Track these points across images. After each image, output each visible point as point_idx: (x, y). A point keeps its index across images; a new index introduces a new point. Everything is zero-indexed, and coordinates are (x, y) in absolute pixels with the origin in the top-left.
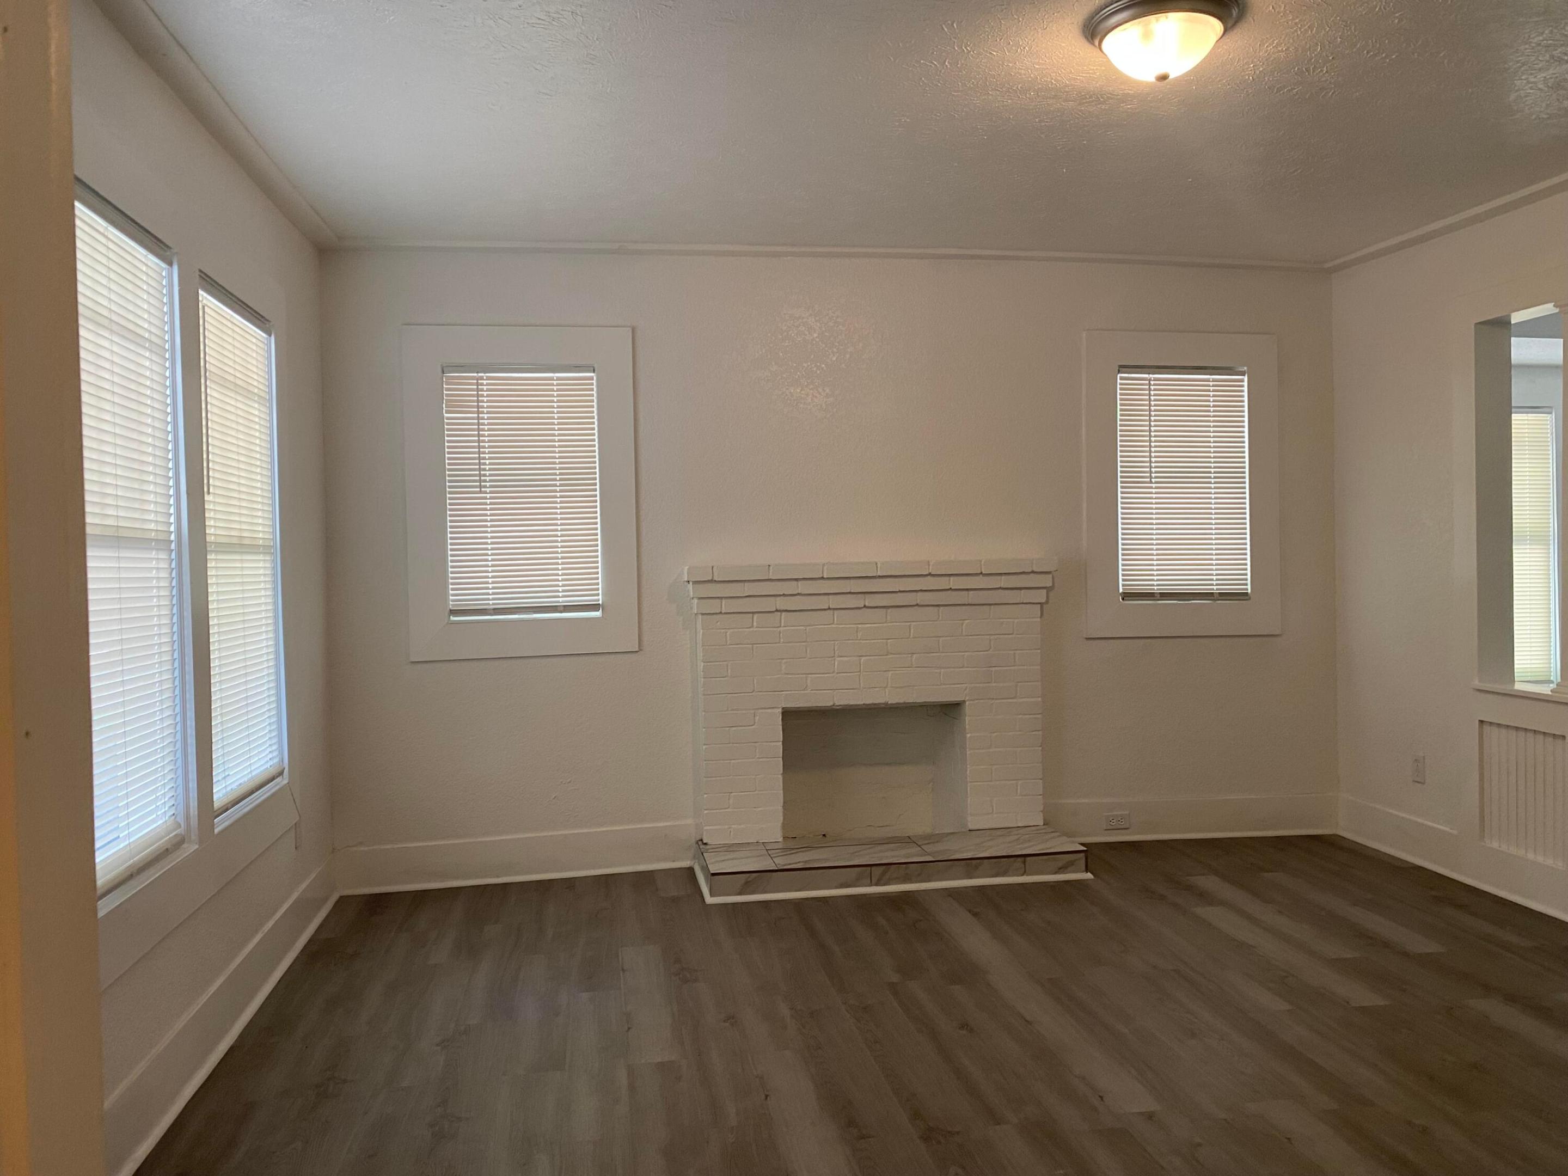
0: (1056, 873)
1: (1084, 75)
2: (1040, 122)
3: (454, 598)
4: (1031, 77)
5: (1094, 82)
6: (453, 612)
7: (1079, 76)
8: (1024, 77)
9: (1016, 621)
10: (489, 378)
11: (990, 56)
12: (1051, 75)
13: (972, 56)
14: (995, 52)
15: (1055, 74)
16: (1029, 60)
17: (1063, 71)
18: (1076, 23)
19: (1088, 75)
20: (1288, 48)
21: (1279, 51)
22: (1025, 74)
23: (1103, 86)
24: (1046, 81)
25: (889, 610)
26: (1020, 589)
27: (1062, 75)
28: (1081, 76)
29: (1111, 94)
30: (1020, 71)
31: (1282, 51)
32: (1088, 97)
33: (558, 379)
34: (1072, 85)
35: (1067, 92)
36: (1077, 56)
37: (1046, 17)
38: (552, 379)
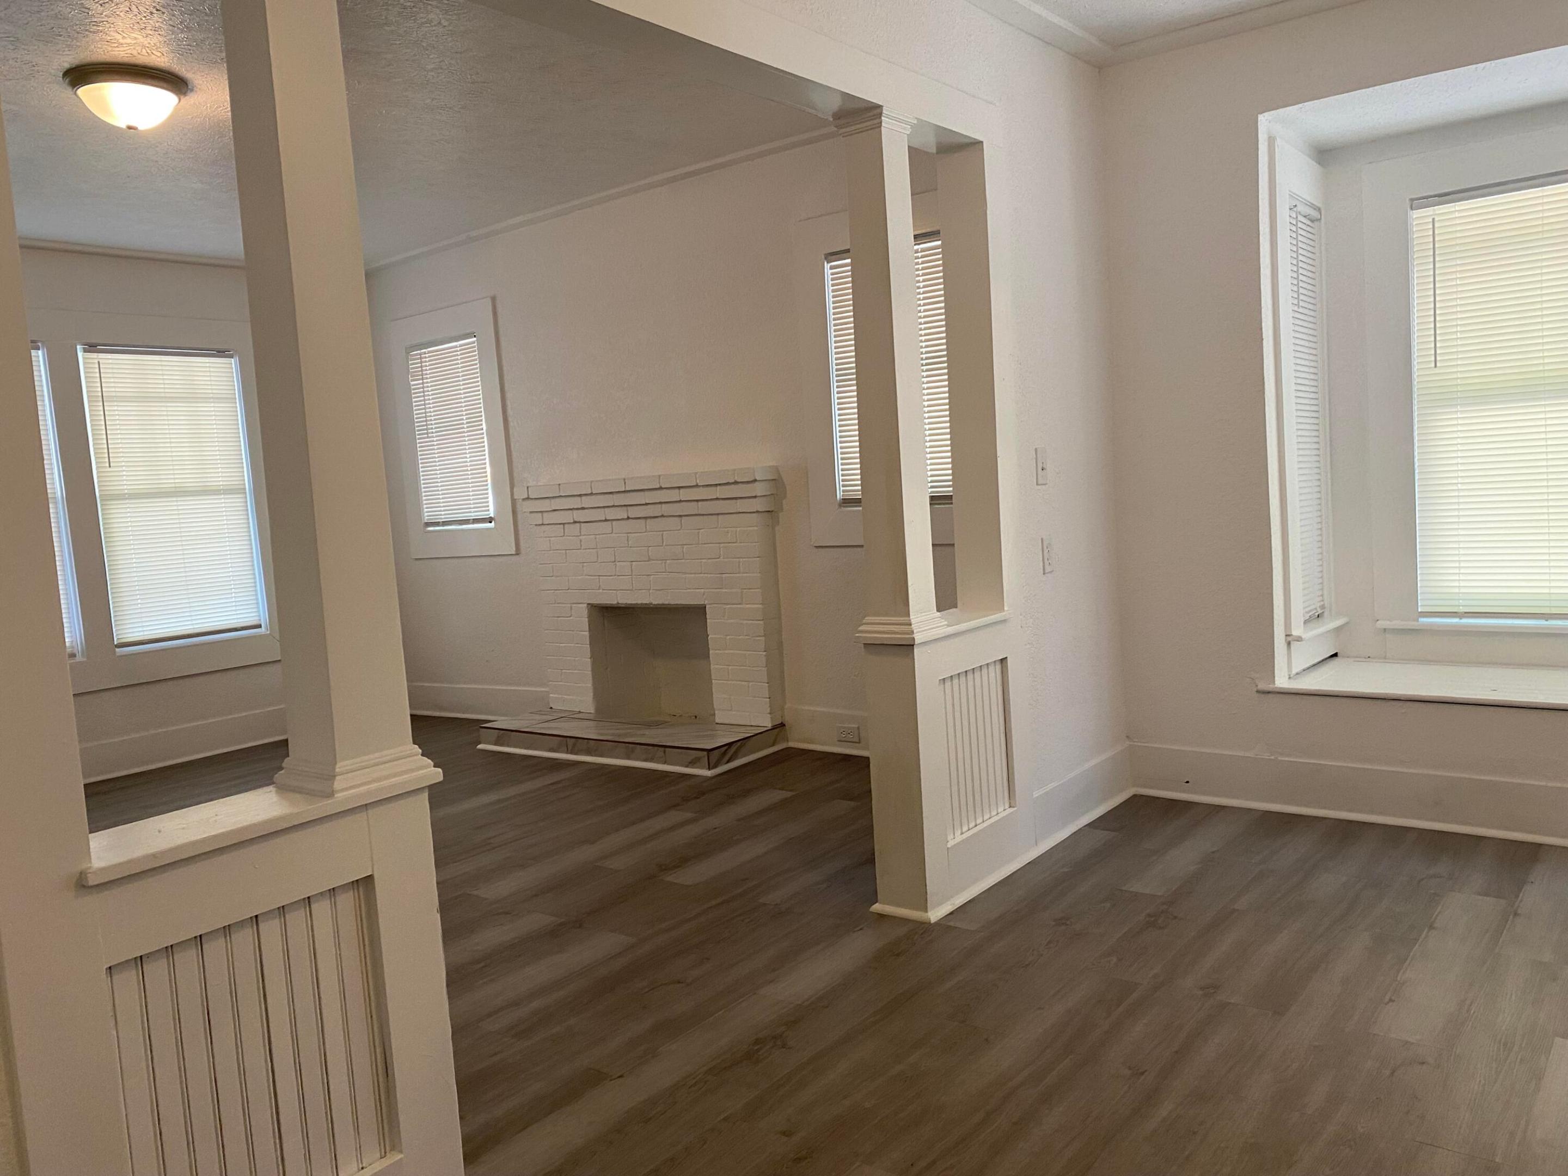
0: (687, 766)
3: (427, 516)
6: (428, 524)
9: (738, 529)
10: (429, 352)
25: (648, 521)
26: (736, 498)
33: (461, 346)
38: (456, 347)
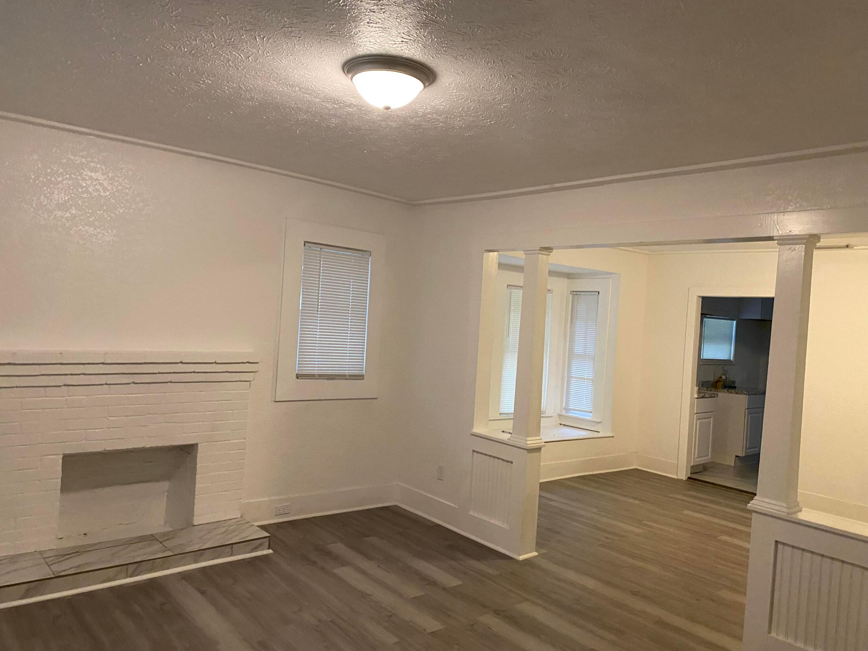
1: (332, 88)
2: (295, 104)
4: (300, 80)
5: (336, 93)
7: (329, 87)
8: (296, 79)
11: (280, 62)
12: (312, 82)
13: (268, 59)
14: (284, 61)
15: (315, 83)
16: (303, 71)
17: (321, 82)
18: (340, 60)
19: (334, 88)
20: (446, 105)
21: (441, 105)
22: (297, 78)
23: (341, 96)
24: (308, 85)
27: (320, 84)
28: (331, 88)
29: (343, 101)
30: (295, 75)
31: (443, 105)
32: (329, 99)
34: (323, 91)
35: (318, 93)
36: (333, 77)
37: (324, 52)
